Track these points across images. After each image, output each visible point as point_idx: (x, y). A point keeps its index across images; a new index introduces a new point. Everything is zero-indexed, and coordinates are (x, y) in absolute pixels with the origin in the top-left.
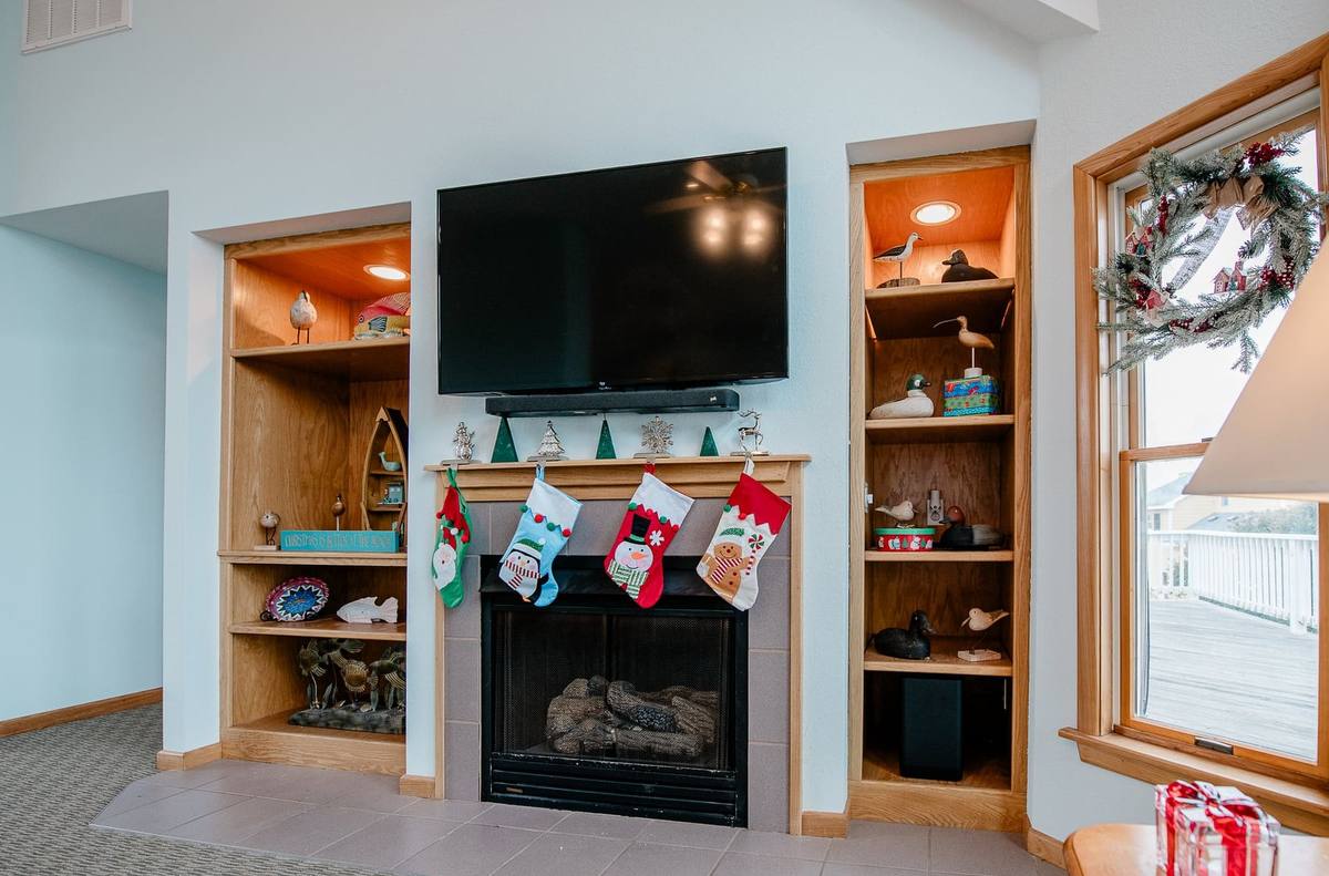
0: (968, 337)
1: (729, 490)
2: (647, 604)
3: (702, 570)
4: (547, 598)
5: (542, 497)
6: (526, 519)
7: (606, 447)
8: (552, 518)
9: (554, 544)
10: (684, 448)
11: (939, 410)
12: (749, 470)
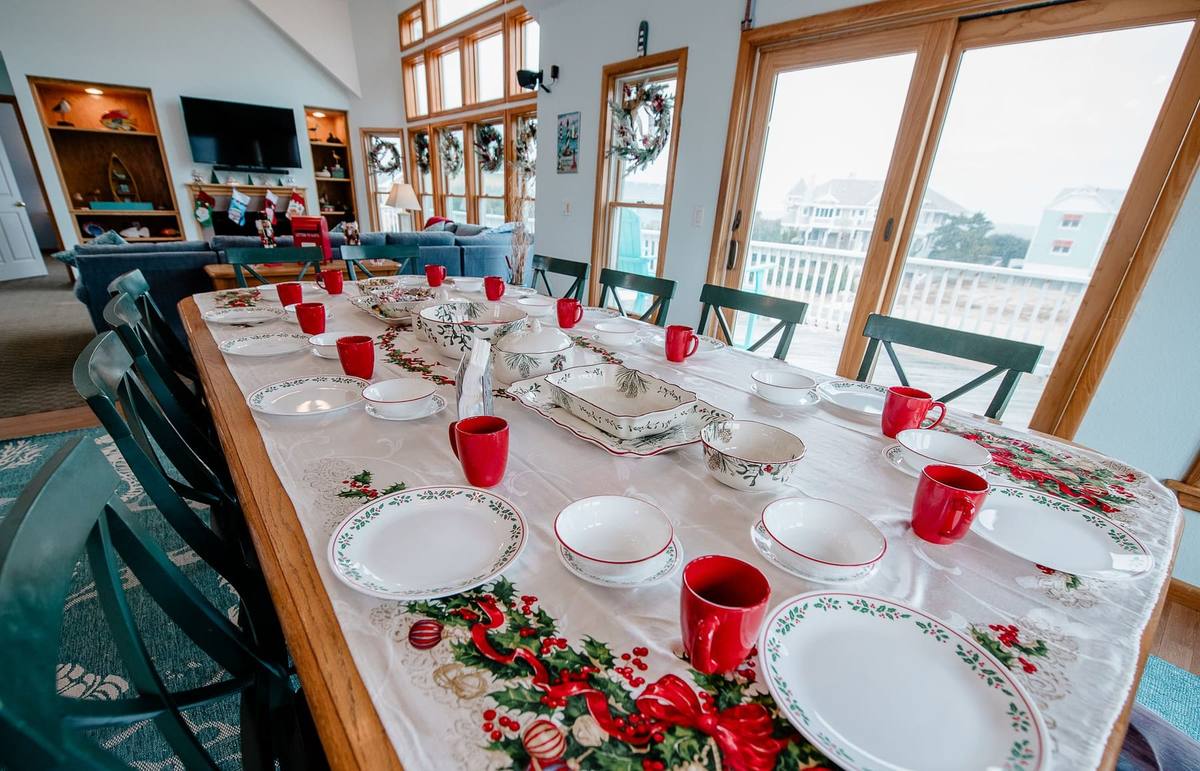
0: (335, 156)
1: (290, 196)
3: (287, 215)
4: (242, 224)
5: (237, 195)
6: (234, 202)
7: (250, 183)
8: (241, 201)
9: (243, 209)
10: (274, 184)
11: (332, 177)
12: (294, 191)
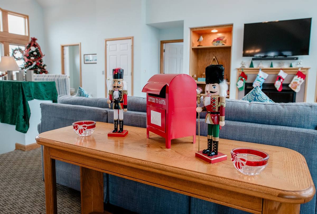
1: (296, 73)
2: (280, 91)
3: (290, 86)
5: (261, 74)
6: (258, 77)
7: (272, 66)
8: (262, 77)
9: (263, 81)
10: (286, 66)
12: (300, 70)
